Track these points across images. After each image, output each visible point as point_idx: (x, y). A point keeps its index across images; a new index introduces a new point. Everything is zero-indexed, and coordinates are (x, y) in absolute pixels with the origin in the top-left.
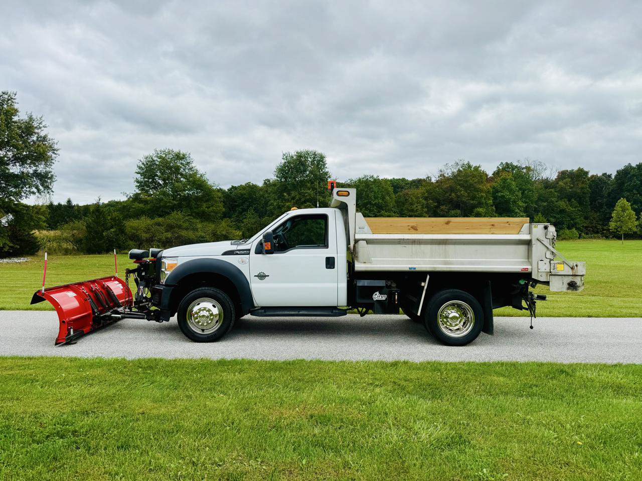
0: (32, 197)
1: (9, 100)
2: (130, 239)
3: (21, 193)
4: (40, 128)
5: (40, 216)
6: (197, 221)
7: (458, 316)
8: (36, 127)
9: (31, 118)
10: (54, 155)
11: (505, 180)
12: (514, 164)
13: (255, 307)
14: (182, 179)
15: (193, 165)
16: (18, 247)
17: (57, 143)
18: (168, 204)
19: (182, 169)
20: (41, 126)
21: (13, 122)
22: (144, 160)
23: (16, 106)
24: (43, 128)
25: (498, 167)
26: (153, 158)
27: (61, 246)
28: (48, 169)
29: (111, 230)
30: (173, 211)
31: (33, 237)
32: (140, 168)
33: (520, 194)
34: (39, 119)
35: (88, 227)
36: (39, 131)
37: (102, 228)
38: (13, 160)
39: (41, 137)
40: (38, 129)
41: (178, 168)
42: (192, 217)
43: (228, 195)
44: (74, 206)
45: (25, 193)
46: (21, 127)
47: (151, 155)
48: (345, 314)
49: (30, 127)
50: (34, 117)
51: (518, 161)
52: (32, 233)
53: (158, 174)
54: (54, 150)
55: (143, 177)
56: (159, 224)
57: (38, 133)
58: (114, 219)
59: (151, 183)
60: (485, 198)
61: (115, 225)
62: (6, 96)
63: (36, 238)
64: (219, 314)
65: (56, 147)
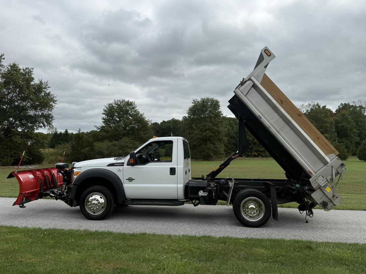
0: (40, 129)
1: (29, 72)
2: (97, 154)
3: (34, 127)
4: (46, 88)
5: (44, 140)
6: (138, 143)
7: (254, 207)
8: (44, 88)
9: (41, 82)
10: (53, 104)
11: (343, 115)
12: (350, 104)
13: (127, 199)
14: (130, 117)
15: (137, 109)
16: (32, 159)
17: (56, 97)
18: (121, 133)
19: (130, 112)
20: (47, 87)
21: (31, 85)
22: (107, 106)
23: (33, 76)
24: (48, 88)
25: (339, 106)
26: (113, 105)
27: (58, 159)
28: (49, 112)
29: (86, 149)
30: (123, 137)
31: (40, 153)
32: (105, 111)
33: (354, 124)
34: (46, 83)
35: (73, 147)
36: (46, 90)
37: (81, 147)
38: (31, 108)
39: (46, 93)
40: (45, 89)
41: (128, 111)
42: (135, 141)
43: (160, 127)
44: (69, 134)
45: (36, 127)
46: (35, 88)
47: (112, 103)
48: (183, 204)
49: (40, 88)
50: (43, 82)
51: (354, 102)
52: (40, 150)
53: (116, 114)
54: (54, 101)
55: (106, 116)
56: (115, 145)
57: (45, 91)
58: (88, 142)
59: (112, 120)
60: (329, 127)
61: (89, 145)
62: (28, 70)
63: (42, 154)
64: (104, 203)
65: (55, 99)
